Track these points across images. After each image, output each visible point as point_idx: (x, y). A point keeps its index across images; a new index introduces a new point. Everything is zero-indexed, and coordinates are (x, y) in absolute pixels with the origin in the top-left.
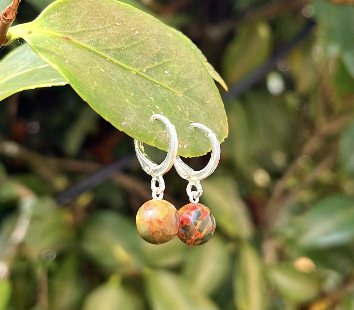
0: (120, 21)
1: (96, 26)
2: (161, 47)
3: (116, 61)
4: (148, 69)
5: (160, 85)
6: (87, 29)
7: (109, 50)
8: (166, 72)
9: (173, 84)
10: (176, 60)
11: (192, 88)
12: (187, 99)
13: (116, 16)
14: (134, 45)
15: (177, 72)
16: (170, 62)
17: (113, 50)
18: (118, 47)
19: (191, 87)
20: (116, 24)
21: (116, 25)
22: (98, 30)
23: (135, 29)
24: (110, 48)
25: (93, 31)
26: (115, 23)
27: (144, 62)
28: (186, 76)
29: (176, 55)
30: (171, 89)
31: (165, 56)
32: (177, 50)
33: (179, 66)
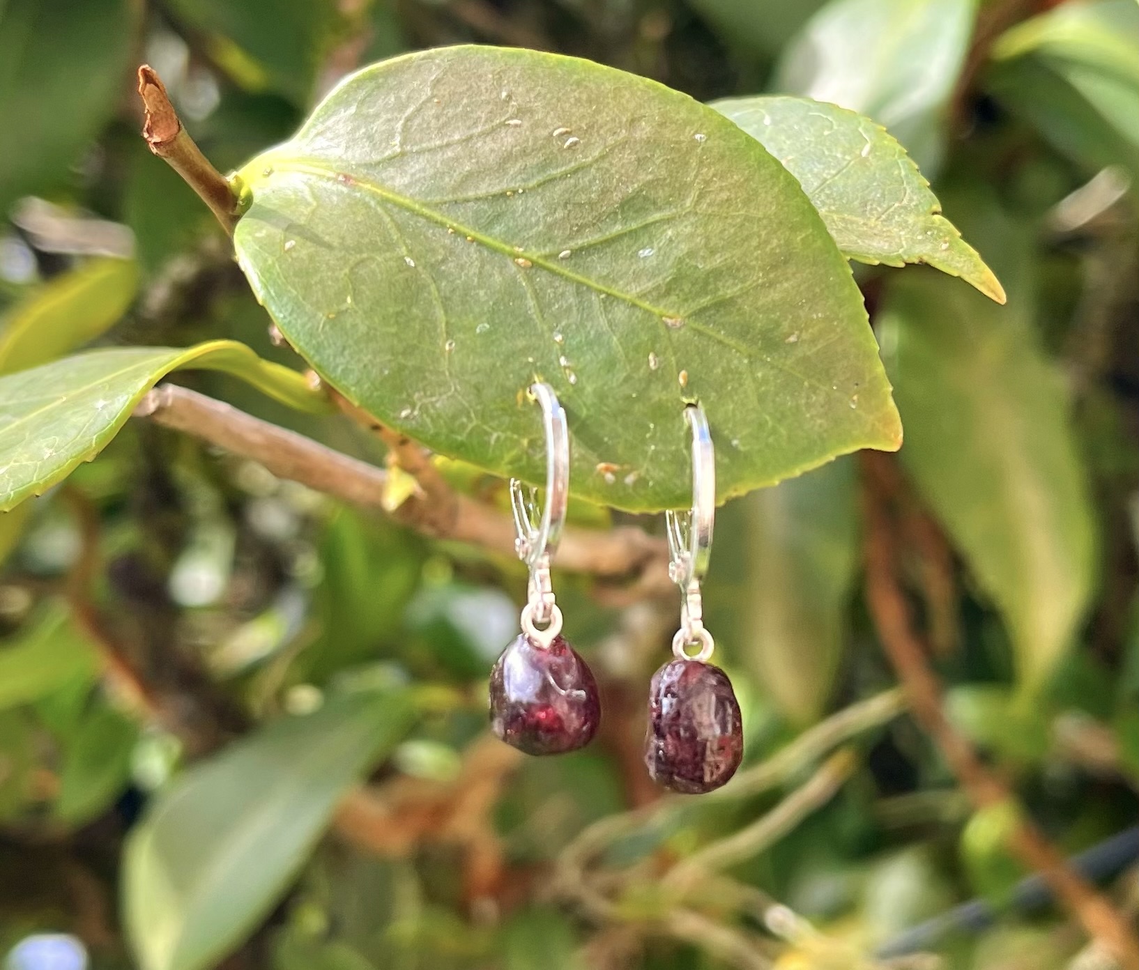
0: (524, 113)
1: (444, 136)
2: (650, 177)
3: (472, 233)
4: (581, 249)
5: (608, 295)
6: (415, 148)
7: (467, 201)
8: (644, 253)
9: (658, 288)
10: (696, 213)
11: (731, 298)
12: (700, 333)
13: (514, 98)
14: (552, 180)
15: (684, 247)
16: (668, 221)
17: (477, 199)
18: (496, 189)
19: (729, 293)
20: (507, 123)
21: (509, 124)
22: (448, 145)
23: (568, 130)
24: (471, 194)
25: (429, 150)
26: (505, 121)
27: (571, 229)
28: (717, 261)
29: (701, 196)
30: (646, 305)
31: (654, 203)
32: (707, 183)
33: (700, 231)
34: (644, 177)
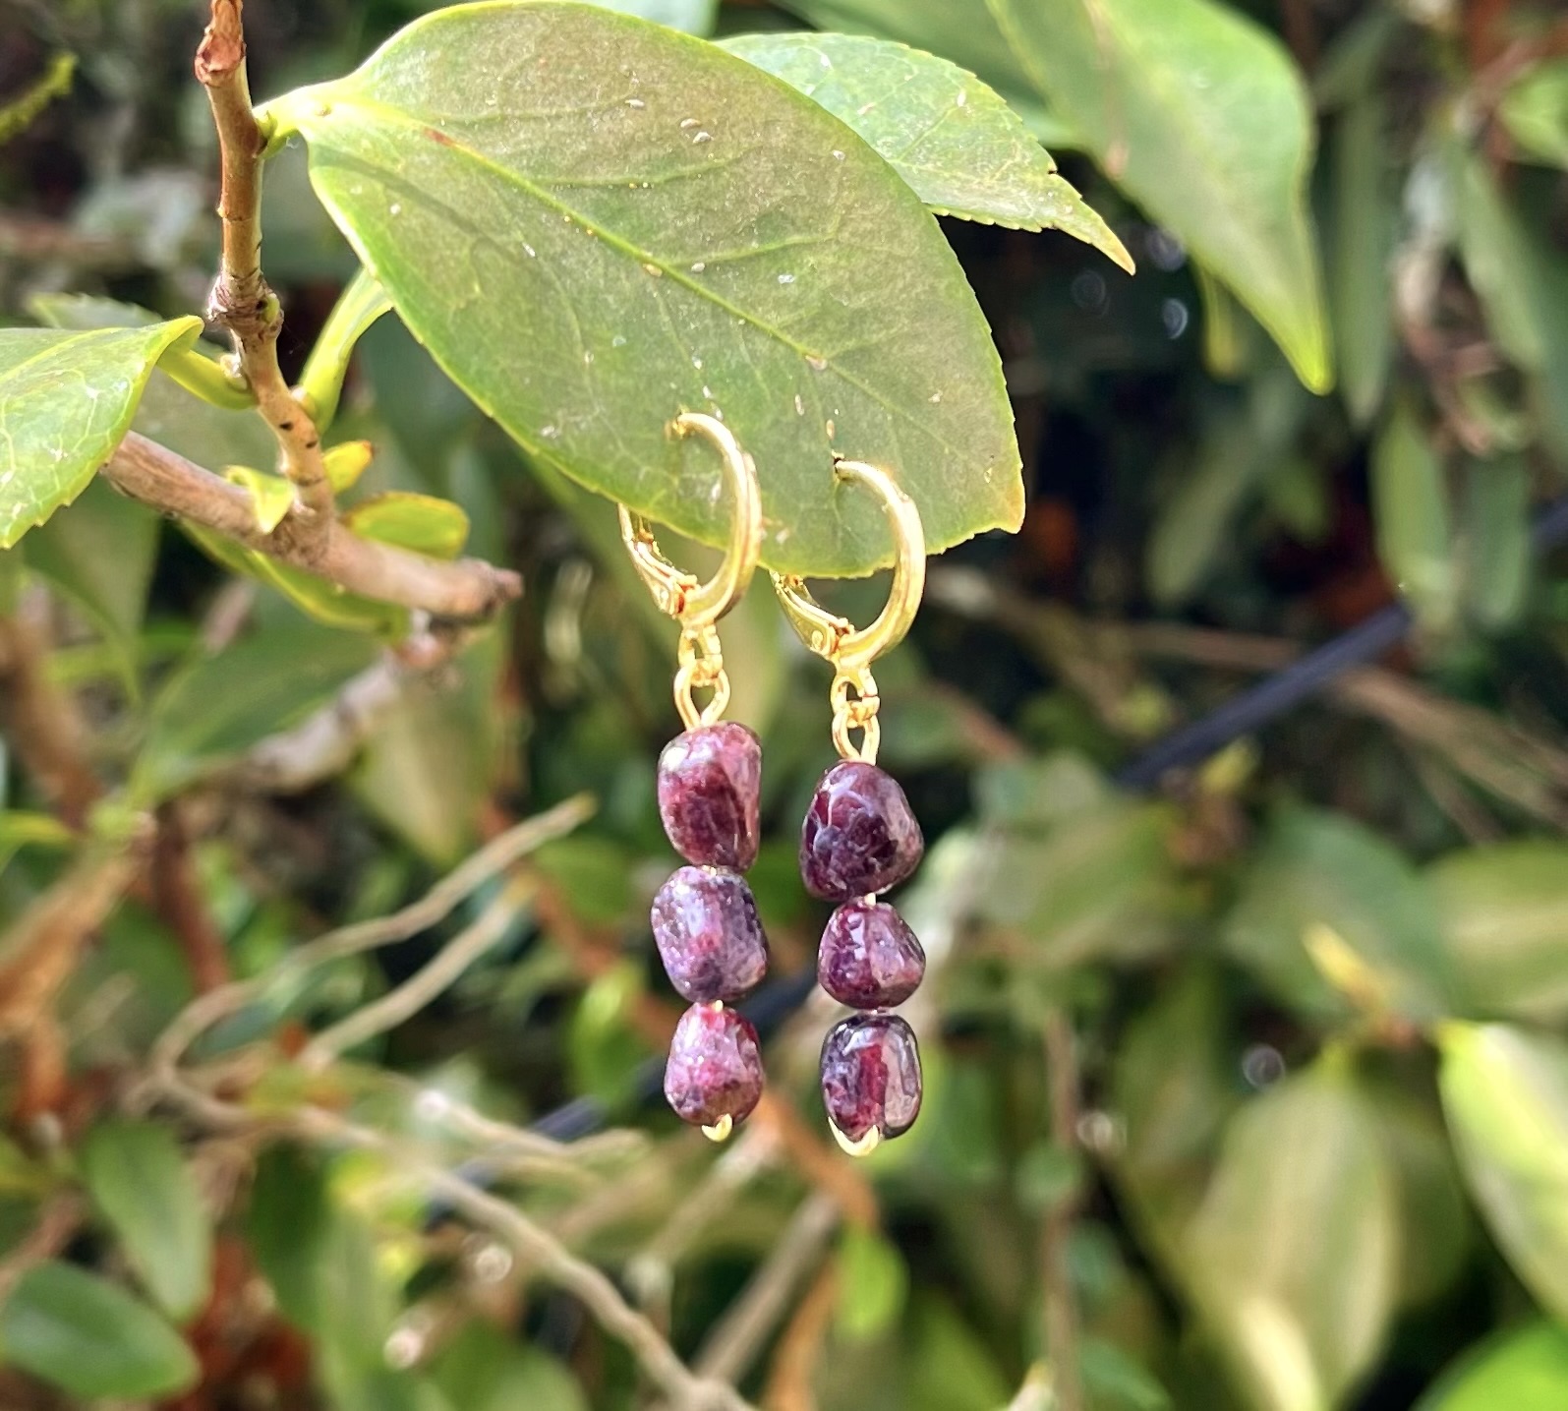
0: (648, 94)
1: (552, 105)
2: (787, 193)
3: (593, 225)
4: (715, 264)
5: (747, 322)
6: (518, 113)
7: (584, 186)
8: (784, 279)
9: (800, 321)
10: (838, 242)
11: (877, 345)
12: (844, 380)
13: (634, 74)
14: (680, 179)
15: (828, 280)
16: (809, 246)
17: (595, 187)
18: (617, 179)
19: (875, 338)
20: (627, 102)
21: (629, 105)
22: (558, 117)
23: (698, 122)
24: (588, 179)
25: (536, 119)
26: (625, 99)
27: (704, 238)
28: (861, 301)
29: (843, 223)
30: (788, 338)
31: (793, 223)
32: (849, 209)
33: (843, 263)
34: (782, 192)
